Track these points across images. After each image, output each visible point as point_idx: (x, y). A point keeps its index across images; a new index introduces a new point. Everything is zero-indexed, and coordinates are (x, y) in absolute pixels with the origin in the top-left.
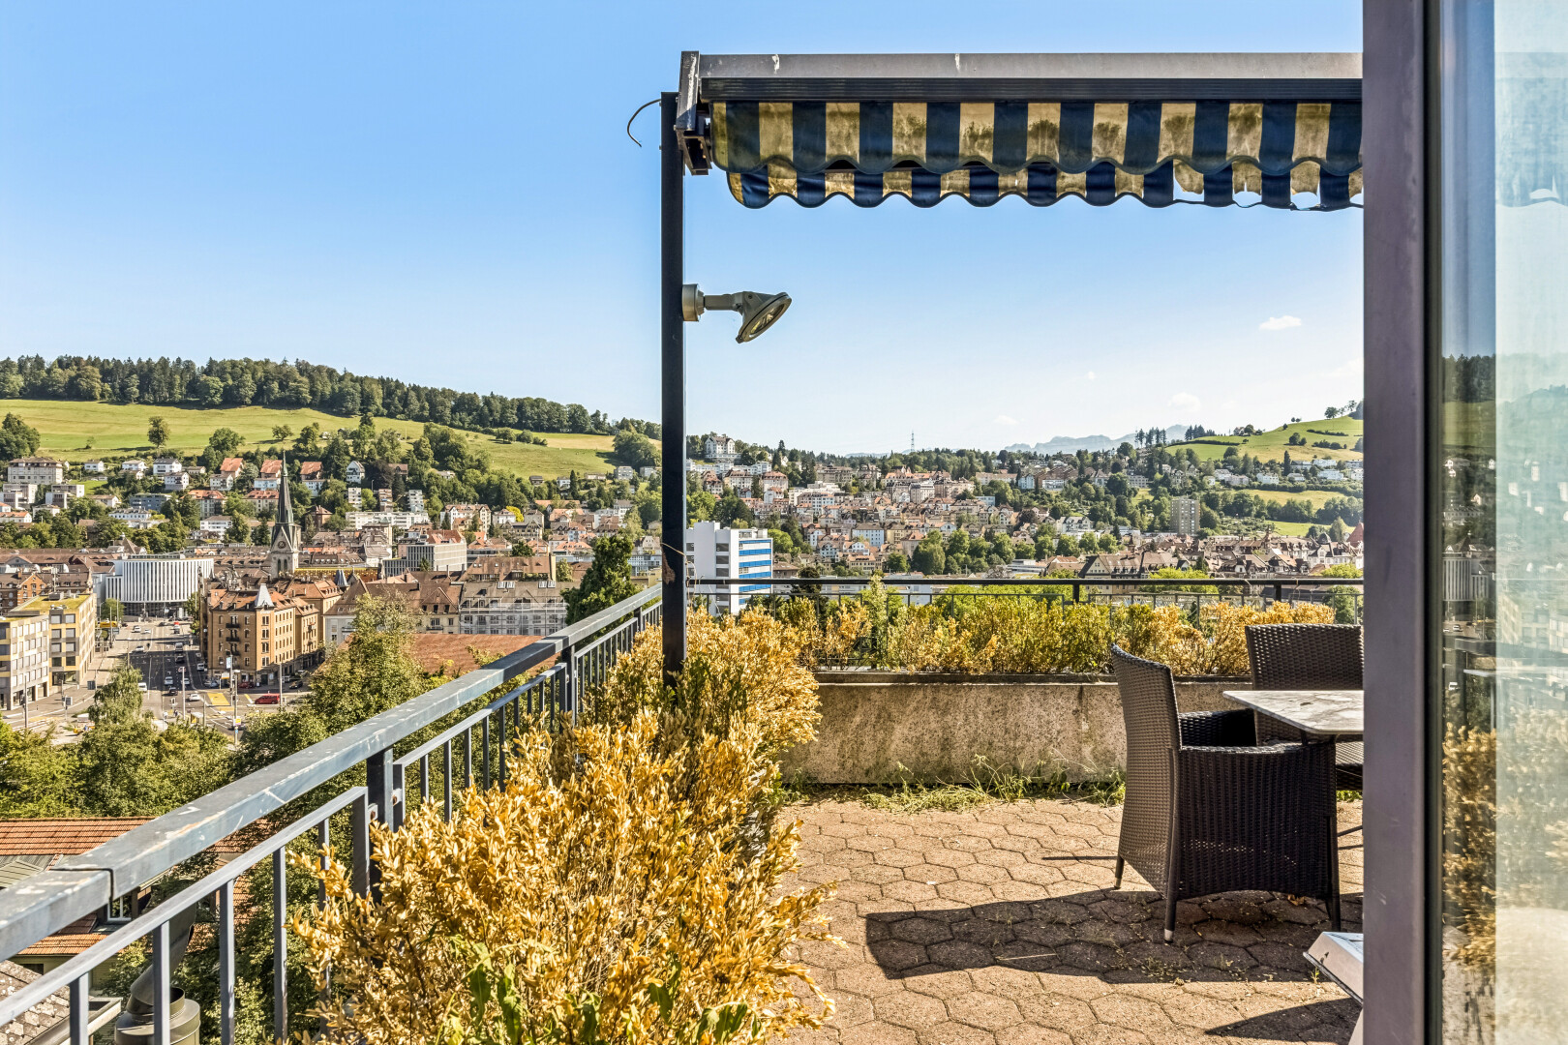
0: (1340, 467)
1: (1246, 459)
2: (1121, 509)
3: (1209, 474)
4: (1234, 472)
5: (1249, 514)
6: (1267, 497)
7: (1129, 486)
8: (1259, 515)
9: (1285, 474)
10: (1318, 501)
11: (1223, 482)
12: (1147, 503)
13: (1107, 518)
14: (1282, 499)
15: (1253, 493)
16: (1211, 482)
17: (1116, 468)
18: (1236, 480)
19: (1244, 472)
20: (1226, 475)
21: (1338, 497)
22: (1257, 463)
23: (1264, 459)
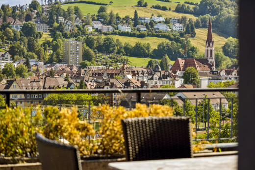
0: (167, 22)
1: (111, 15)
2: (31, 48)
3: (88, 24)
4: (103, 23)
5: (112, 52)
6: (124, 40)
7: (36, 31)
8: (119, 52)
9: (135, 25)
10: (153, 43)
11: (97, 30)
12: (48, 43)
13: (21, 53)
14: (132, 42)
15: (115, 37)
16: (90, 29)
17: (28, 18)
18: (105, 28)
19: (110, 23)
20: (99, 25)
21: (166, 41)
22: (118, 18)
23: (122, 16)
